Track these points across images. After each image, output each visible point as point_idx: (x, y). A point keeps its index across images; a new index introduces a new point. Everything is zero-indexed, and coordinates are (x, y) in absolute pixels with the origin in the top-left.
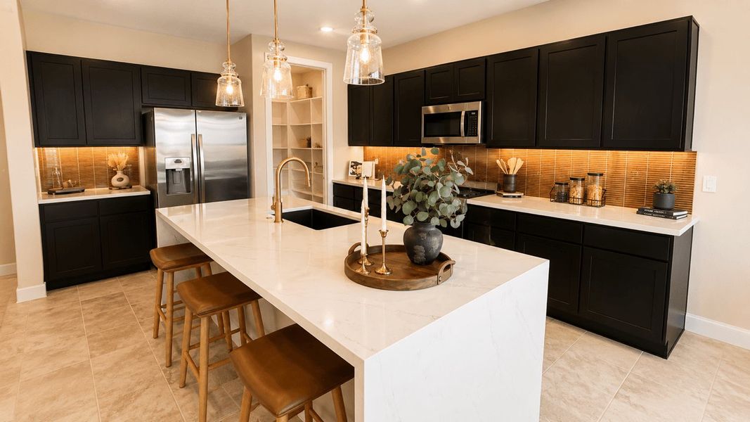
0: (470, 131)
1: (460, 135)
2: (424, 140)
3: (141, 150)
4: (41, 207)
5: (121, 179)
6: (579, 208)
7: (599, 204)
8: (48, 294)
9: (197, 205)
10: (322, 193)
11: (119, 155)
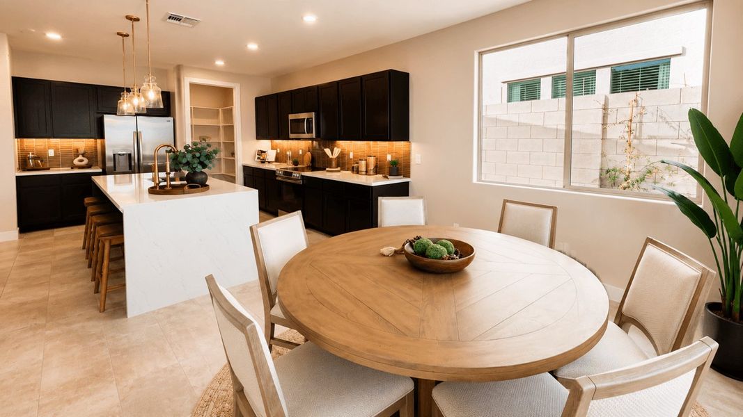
0: (310, 131)
1: (304, 133)
2: (291, 136)
3: (99, 141)
4: (18, 178)
5: (81, 161)
6: (364, 177)
7: (364, 173)
8: (20, 238)
9: (137, 175)
10: (234, 172)
11: (82, 144)
